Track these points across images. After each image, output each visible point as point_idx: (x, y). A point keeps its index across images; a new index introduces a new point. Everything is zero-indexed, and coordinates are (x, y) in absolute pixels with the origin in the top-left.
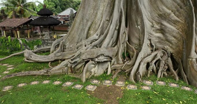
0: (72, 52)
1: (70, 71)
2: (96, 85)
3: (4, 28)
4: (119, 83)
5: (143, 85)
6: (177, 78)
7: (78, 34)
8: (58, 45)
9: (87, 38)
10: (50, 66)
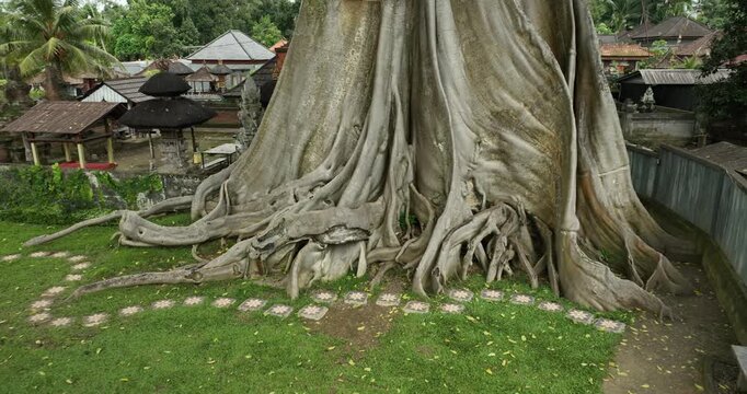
0: (258, 213)
1: (256, 270)
2: (327, 305)
3: (32, 135)
4: (385, 297)
5: (444, 302)
6: (535, 282)
7: (275, 162)
8: (215, 193)
9: (300, 175)
10: (197, 258)
